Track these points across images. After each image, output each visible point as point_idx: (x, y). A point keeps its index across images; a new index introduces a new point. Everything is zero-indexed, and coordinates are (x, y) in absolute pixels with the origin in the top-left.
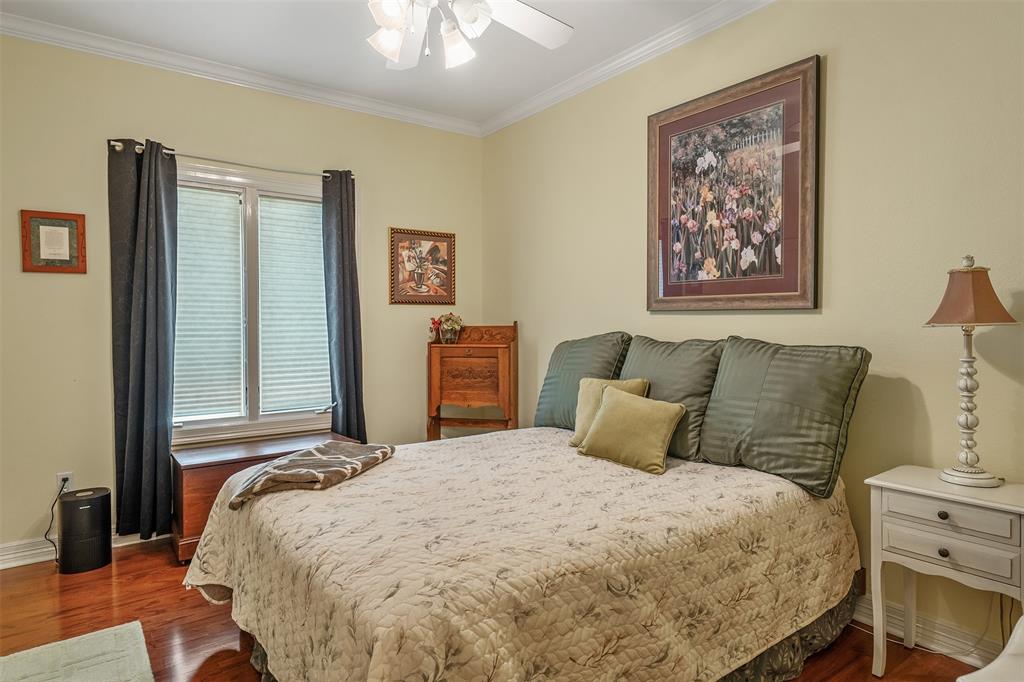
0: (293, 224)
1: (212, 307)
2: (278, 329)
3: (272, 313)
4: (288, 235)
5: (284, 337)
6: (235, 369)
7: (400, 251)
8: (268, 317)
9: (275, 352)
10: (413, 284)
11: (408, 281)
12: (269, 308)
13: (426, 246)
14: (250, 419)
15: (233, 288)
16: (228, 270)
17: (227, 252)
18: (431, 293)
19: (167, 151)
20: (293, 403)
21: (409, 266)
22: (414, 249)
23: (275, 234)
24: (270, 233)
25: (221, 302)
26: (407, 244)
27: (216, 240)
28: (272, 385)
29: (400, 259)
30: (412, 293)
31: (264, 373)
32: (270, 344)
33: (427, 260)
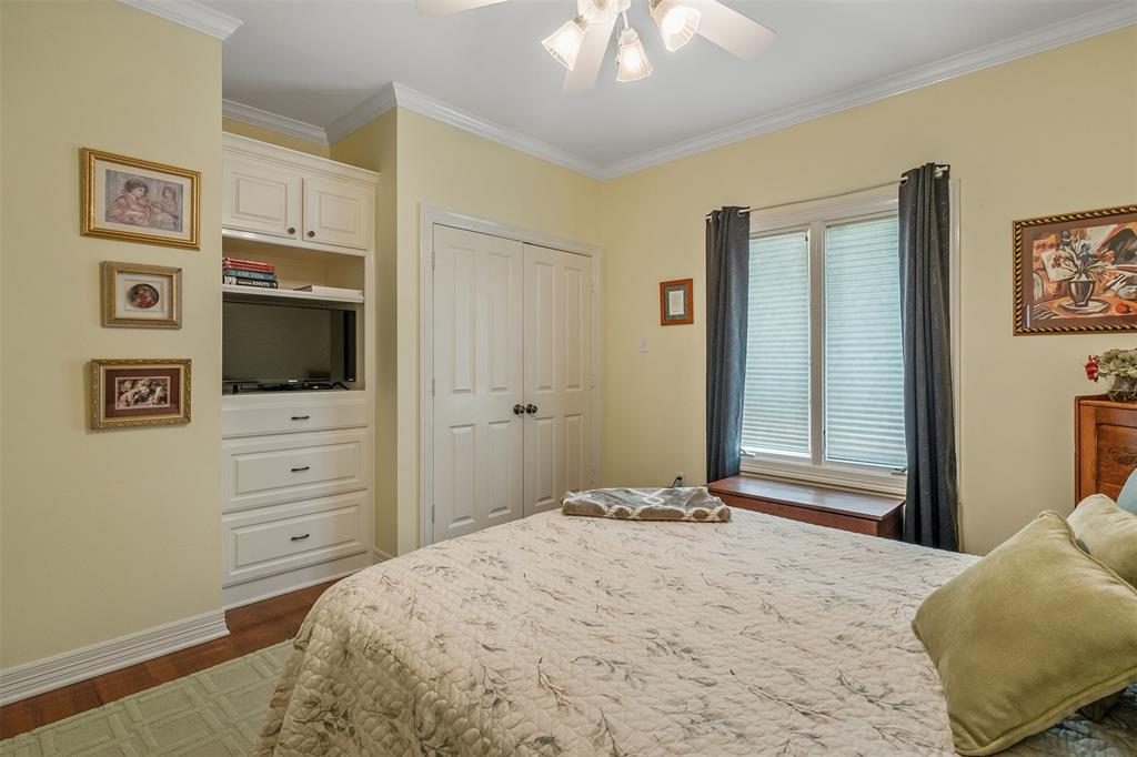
0: (867, 248)
1: (782, 347)
2: (847, 369)
3: (839, 352)
4: (859, 263)
5: (852, 379)
6: (803, 408)
7: (1035, 253)
8: (835, 356)
9: (843, 395)
10: (1066, 302)
11: (1056, 297)
12: (836, 346)
13: (1098, 236)
14: (814, 463)
15: (801, 326)
16: (797, 309)
17: (795, 291)
18: (1113, 312)
19: (741, 211)
20: (865, 455)
21: (1055, 274)
22: (1068, 244)
23: (844, 264)
24: (838, 265)
25: (790, 341)
26: (1052, 239)
27: (788, 281)
28: (838, 430)
29: (1036, 265)
30: (1062, 315)
31: (830, 416)
32: (836, 385)
33: (1102, 257)
